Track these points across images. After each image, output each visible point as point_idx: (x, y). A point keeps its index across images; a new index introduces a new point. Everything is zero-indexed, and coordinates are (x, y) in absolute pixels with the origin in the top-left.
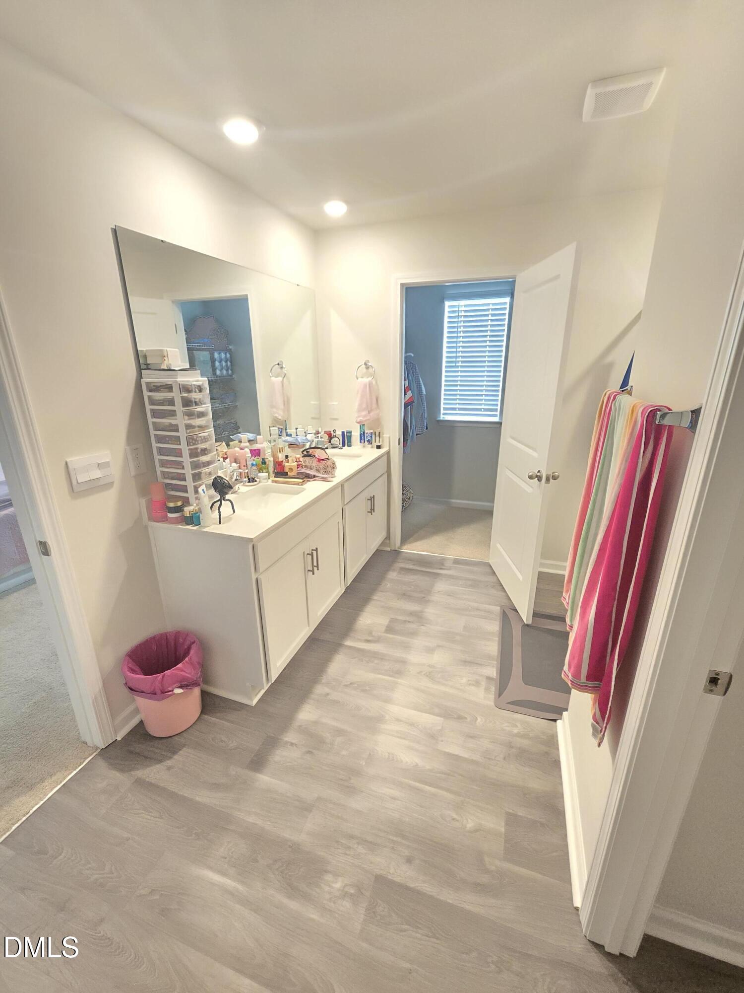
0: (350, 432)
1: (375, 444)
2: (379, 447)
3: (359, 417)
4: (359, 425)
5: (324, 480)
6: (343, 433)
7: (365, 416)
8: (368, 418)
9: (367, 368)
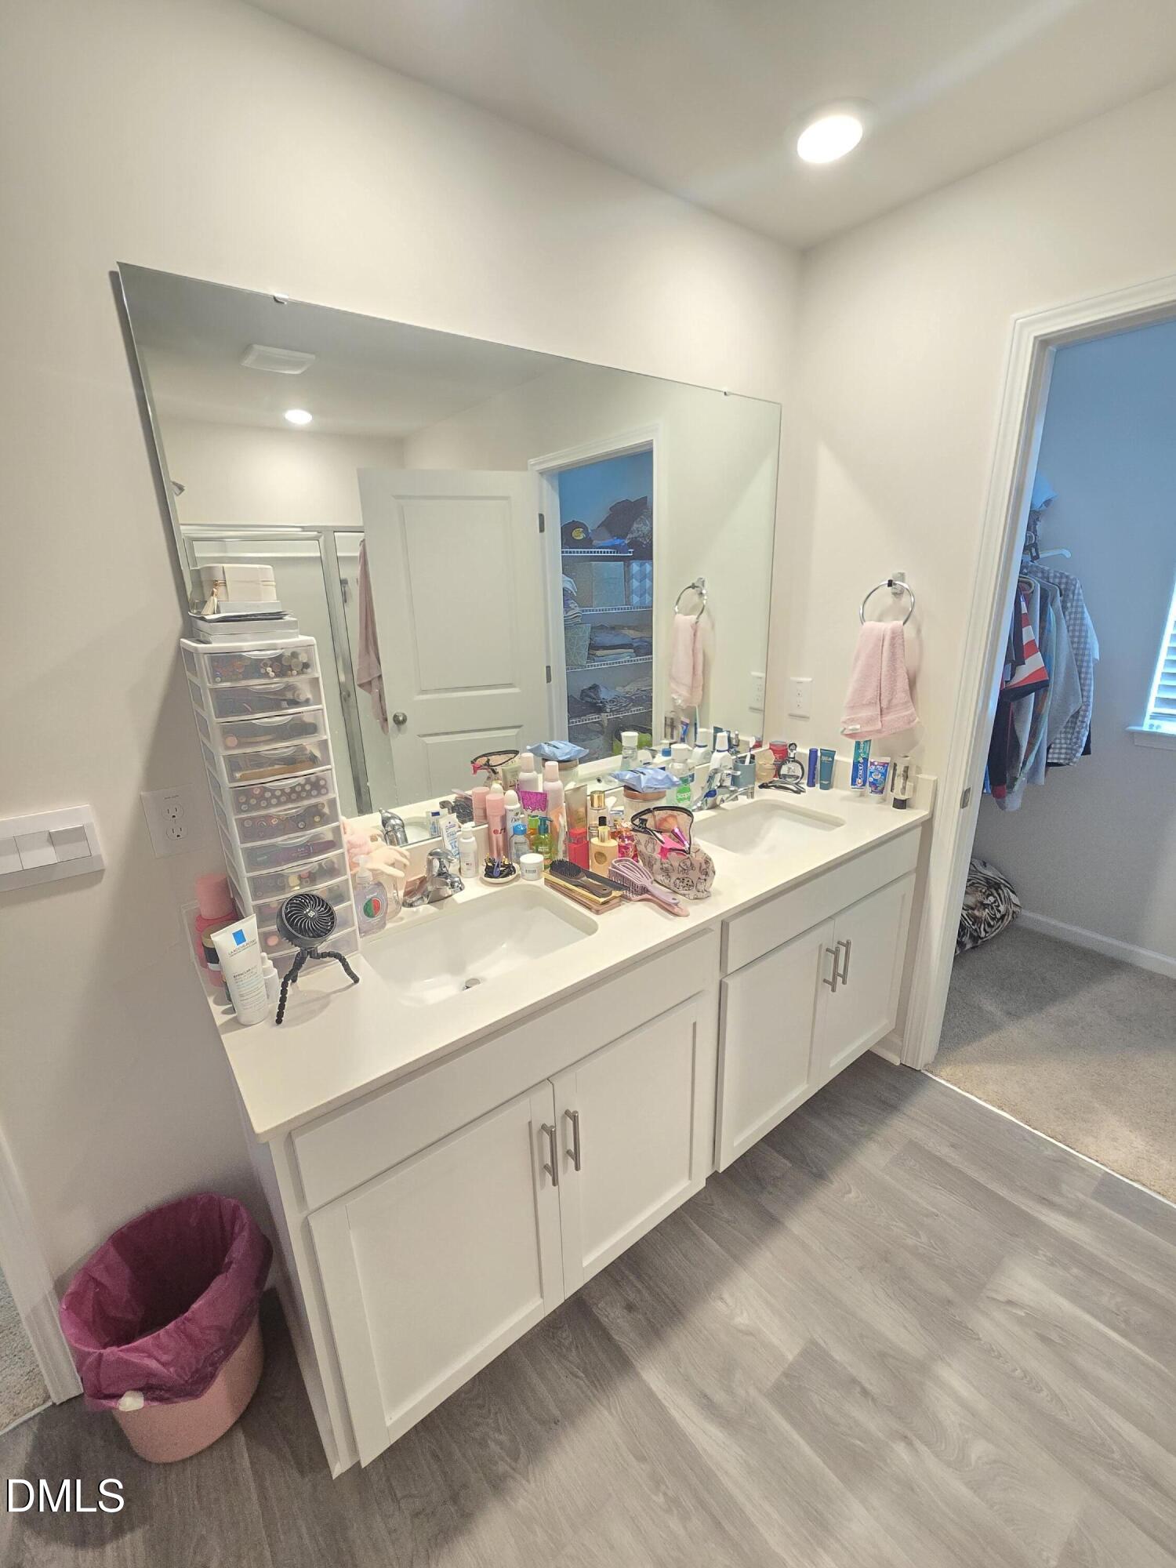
0: (831, 754)
1: (891, 796)
2: (901, 804)
3: (852, 721)
4: (853, 742)
5: (669, 909)
6: (813, 753)
7: (870, 721)
8: (879, 726)
9: (898, 595)
